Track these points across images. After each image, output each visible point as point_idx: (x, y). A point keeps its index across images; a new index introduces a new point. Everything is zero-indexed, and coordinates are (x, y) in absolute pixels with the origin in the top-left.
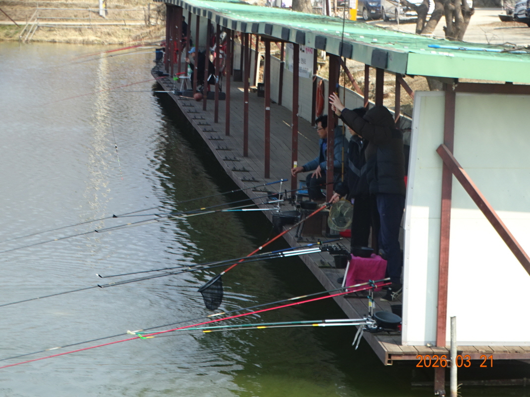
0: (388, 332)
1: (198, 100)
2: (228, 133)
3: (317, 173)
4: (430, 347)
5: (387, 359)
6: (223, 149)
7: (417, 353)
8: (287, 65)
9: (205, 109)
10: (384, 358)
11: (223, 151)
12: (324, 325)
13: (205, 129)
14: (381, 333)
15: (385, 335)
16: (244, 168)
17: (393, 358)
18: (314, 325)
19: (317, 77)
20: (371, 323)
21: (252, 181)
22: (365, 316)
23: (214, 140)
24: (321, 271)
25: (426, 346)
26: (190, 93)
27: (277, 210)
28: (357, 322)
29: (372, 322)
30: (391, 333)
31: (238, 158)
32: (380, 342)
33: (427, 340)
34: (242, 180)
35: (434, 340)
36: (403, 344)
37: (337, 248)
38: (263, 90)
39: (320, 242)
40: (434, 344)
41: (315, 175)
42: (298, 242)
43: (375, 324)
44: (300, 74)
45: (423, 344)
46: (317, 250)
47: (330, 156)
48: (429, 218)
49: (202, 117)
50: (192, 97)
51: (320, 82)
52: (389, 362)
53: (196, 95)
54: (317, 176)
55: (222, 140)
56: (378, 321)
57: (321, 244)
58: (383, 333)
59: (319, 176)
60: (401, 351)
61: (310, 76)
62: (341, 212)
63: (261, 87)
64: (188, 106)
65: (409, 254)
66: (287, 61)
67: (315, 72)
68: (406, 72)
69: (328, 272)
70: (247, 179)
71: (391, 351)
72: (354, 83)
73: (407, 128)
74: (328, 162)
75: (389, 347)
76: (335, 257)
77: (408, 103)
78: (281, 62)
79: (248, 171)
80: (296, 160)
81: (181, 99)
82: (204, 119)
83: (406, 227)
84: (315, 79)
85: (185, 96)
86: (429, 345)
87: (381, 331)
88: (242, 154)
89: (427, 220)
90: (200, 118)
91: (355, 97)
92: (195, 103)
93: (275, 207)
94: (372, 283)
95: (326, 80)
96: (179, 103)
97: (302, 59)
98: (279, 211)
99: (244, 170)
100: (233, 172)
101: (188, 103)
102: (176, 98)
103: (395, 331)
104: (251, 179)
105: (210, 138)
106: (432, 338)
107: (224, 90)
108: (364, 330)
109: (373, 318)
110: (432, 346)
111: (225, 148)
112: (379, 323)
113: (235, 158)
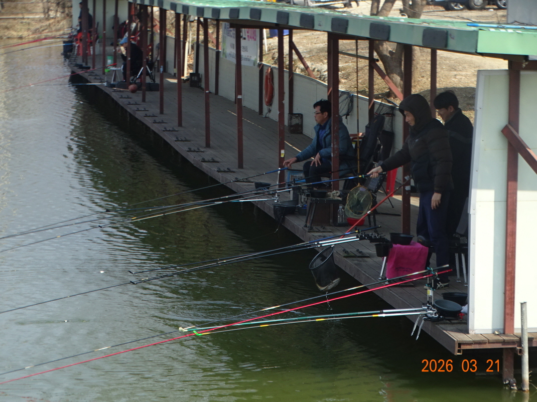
0: (449, 320)
1: (133, 91)
2: (180, 124)
3: (316, 161)
4: (498, 335)
5: (457, 348)
6: (182, 141)
7: (487, 342)
8: (224, 53)
9: (144, 100)
10: (454, 348)
11: (182, 142)
12: (384, 315)
13: (155, 121)
14: (442, 322)
15: (447, 323)
16: (213, 159)
17: (463, 347)
18: (374, 316)
19: (263, 65)
20: (432, 312)
21: (228, 172)
22: (424, 304)
23: (168, 131)
24: (348, 261)
25: (494, 333)
26: (124, 85)
27: (275, 200)
28: (416, 311)
29: (433, 310)
30: (453, 321)
31: (202, 150)
32: (445, 332)
33: (495, 328)
34: (218, 171)
35: (502, 327)
36: (470, 332)
37: (375, 236)
38: (195, 80)
39: (359, 230)
40: (502, 332)
41: (314, 163)
42: (309, 232)
43: (435, 314)
44: (243, 63)
45: (490, 332)
46: (353, 238)
47: (335, 143)
48: (495, 202)
49: (145, 109)
50: (128, 88)
51: (268, 70)
52: (459, 351)
53: (131, 87)
54: (316, 163)
55: (177, 131)
56: (438, 309)
57: (359, 232)
58: (445, 321)
59: (318, 164)
60: (470, 340)
61: (254, 65)
62: (358, 200)
63: (193, 78)
64: (125, 98)
65: (475, 239)
66: (224, 50)
67: (261, 60)
68: (476, 50)
69: (356, 262)
70: (222, 170)
71: (461, 340)
72: (308, 70)
73: (385, 113)
74: (333, 148)
75: (458, 337)
76: (376, 245)
77: (363, 89)
78: (217, 50)
79: (218, 162)
80: (283, 149)
81: (115, 91)
82: (147, 111)
83: (472, 212)
84: (262, 67)
85: (118, 88)
86: (497, 333)
87: (442, 319)
88: (205, 145)
89: (492, 204)
90: (143, 109)
91: (315, 83)
92: (131, 95)
93: (273, 197)
94: (430, 271)
95: (275, 68)
96: (115, 96)
97: (243, 47)
98: (278, 201)
99: (214, 161)
100: (203, 163)
101: (124, 95)
102: (109, 91)
103: (457, 319)
104: (226, 170)
105: (164, 130)
106: (500, 326)
107: (158, 81)
108: (425, 320)
109: (434, 306)
110: (500, 334)
111: (184, 139)
112: (440, 312)
113: (199, 149)
